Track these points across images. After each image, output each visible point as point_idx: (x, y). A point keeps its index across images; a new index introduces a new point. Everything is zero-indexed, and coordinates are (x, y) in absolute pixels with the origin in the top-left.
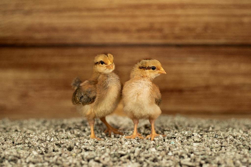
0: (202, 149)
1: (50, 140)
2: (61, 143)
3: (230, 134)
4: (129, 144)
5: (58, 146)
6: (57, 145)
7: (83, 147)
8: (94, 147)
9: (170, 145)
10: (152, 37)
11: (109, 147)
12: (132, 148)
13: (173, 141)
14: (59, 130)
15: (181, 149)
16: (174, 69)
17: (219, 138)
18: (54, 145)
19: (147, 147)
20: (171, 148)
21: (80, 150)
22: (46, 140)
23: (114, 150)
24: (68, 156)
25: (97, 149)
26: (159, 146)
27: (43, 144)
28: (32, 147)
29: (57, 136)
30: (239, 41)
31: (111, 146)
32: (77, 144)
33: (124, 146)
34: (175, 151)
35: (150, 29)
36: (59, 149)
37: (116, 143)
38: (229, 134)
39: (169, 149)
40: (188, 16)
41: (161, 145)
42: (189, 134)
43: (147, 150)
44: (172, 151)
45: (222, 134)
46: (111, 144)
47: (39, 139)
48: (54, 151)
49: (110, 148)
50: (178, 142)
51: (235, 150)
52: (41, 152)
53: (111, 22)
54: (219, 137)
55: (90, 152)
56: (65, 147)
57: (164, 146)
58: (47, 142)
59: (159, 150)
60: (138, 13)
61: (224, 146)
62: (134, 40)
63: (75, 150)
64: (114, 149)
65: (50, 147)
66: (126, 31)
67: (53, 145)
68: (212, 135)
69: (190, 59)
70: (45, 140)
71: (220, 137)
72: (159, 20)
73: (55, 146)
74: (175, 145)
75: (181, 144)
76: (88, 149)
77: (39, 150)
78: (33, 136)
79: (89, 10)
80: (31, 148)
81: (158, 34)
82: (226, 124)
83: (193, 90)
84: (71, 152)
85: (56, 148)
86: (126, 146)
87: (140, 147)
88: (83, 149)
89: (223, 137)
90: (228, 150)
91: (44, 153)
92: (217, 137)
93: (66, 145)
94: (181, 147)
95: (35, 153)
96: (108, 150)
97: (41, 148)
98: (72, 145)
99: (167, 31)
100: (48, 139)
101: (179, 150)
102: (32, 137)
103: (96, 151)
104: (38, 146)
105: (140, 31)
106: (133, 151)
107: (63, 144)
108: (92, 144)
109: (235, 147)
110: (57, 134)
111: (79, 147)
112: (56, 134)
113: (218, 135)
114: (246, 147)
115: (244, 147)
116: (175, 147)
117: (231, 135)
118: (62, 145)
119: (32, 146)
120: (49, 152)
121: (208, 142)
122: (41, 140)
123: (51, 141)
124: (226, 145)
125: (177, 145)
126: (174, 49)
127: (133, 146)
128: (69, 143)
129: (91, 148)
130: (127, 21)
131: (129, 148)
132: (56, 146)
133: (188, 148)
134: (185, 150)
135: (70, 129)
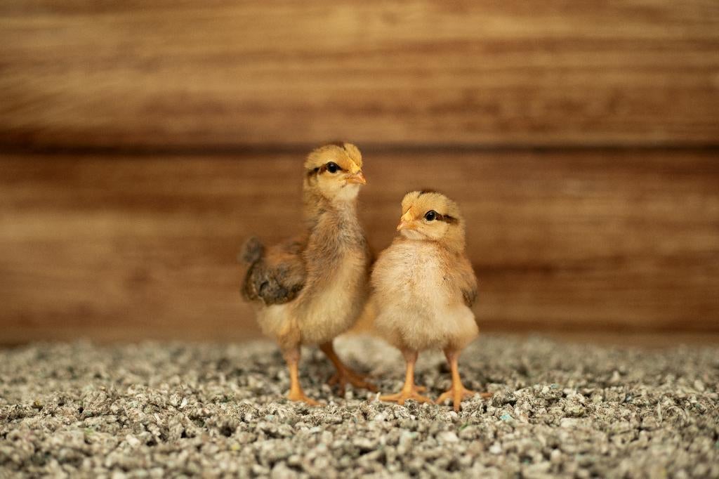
0: (583, 436)
1: (179, 405)
2: (205, 415)
3: (667, 392)
4: (386, 420)
5: (196, 421)
6: (192, 418)
7: (262, 425)
8: (290, 427)
9: (498, 423)
10: (471, 128)
11: (332, 426)
12: (394, 429)
13: (506, 414)
14: (209, 375)
15: (526, 436)
16: (530, 210)
17: (635, 405)
18: (187, 418)
19: (434, 428)
20: (499, 433)
21: (252, 436)
22: (168, 404)
23: (345, 437)
24: (218, 452)
25: (298, 434)
26: (466, 426)
27: (157, 416)
28: (127, 425)
29: (200, 395)
30: (702, 137)
31: (337, 423)
32: (248, 417)
33: (371, 426)
34: (508, 440)
35: (466, 105)
36: (199, 431)
37: (353, 416)
38: (663, 393)
39: (496, 435)
40: (565, 70)
41: (475, 423)
42: (552, 393)
43: (434, 436)
44: (501, 442)
45: (643, 393)
46: (338, 418)
47: (149, 402)
48: (184, 435)
49: (334, 431)
50: (520, 414)
51: (677, 439)
52: (149, 439)
53: (362, 87)
54: (634, 401)
55: (278, 441)
56: (214, 425)
57: (481, 426)
58: (171, 409)
59: (465, 439)
60: (433, 63)
61: (647, 429)
62: (421, 134)
63: (239, 435)
64: (343, 432)
65: (175, 424)
66: (403, 111)
67: (184, 419)
68: (616, 396)
69: (573, 186)
70: (165, 405)
71: (639, 400)
72: (488, 82)
73: (187, 423)
74: (510, 424)
75: (530, 421)
76: (273, 431)
77: (144, 433)
78: (135, 392)
79: (307, 56)
80: (125, 426)
81: (487, 120)
82: (662, 364)
83: (580, 268)
84: (230, 440)
85: (192, 427)
86: (377, 426)
87: (414, 429)
88: (262, 433)
89: (647, 402)
90: (656, 440)
91: (158, 440)
92: (632, 401)
93: (214, 419)
94: (526, 431)
95: (133, 441)
96: (326, 436)
97: (151, 428)
98: (233, 421)
99: (509, 109)
100: (175, 402)
101: (519, 439)
102: (132, 395)
103: (295, 439)
104: (142, 422)
105: (438, 110)
106: (394, 439)
107: (209, 416)
108: (285, 418)
109: (675, 432)
110: (201, 387)
111: (251, 426)
112: (197, 386)
113: (633, 394)
114: (705, 430)
115: (701, 433)
116: (511, 429)
117: (669, 396)
118: (207, 421)
119: (128, 422)
120: (171, 438)
121: (602, 416)
122: (153, 404)
123: (181, 407)
124: (653, 426)
125: (516, 423)
126: (528, 159)
127: (398, 426)
128: (228, 413)
129: (283, 429)
130: (404, 86)
131: (386, 431)
132: (190, 423)
133: (544, 434)
134: (538, 440)
135: (239, 372)
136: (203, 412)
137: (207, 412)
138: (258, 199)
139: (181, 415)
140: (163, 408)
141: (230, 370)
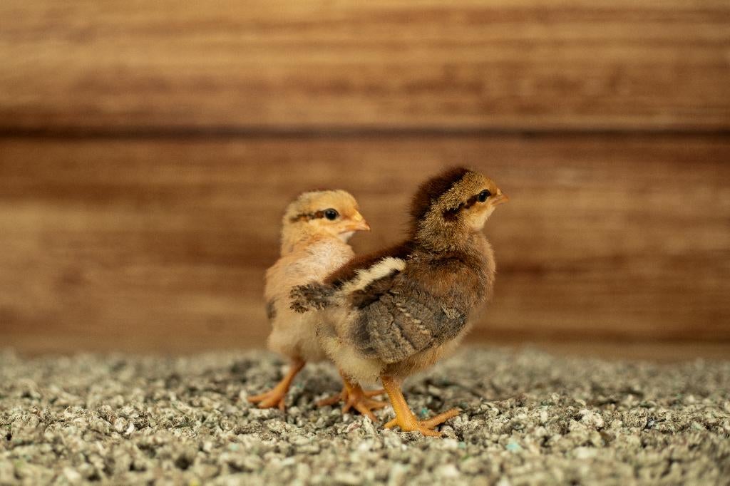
0: (605, 470)
1: (125, 431)
2: (156, 443)
4: (372, 450)
5: (146, 451)
6: (142, 447)
7: (224, 457)
8: (258, 459)
9: (504, 454)
10: (452, 109)
11: (309, 457)
12: (382, 462)
13: (514, 443)
14: (158, 395)
15: (539, 470)
18: (136, 448)
19: (430, 460)
20: (506, 466)
21: (213, 470)
22: (112, 430)
23: (324, 470)
25: (269, 466)
26: (466, 458)
27: (99, 445)
28: (65, 455)
29: (149, 418)
31: (313, 454)
32: (208, 446)
33: (354, 458)
34: (518, 475)
35: (445, 83)
36: (150, 463)
37: (332, 446)
39: (502, 469)
41: (476, 456)
43: (431, 469)
44: (510, 477)
46: (315, 448)
47: (89, 427)
48: (132, 468)
49: (310, 463)
50: (530, 444)
52: (90, 473)
53: (327, 61)
55: (244, 476)
56: (167, 456)
57: (484, 457)
58: (116, 436)
59: (467, 473)
60: (407, 34)
62: (395, 118)
63: (198, 468)
64: (322, 465)
65: (122, 455)
66: (373, 90)
67: (132, 449)
70: (108, 431)
72: (472, 56)
73: (135, 453)
74: (519, 455)
76: (239, 463)
77: (85, 466)
78: (72, 416)
79: (264, 26)
80: (61, 457)
81: (469, 100)
84: (188, 474)
85: (141, 459)
86: (362, 458)
87: (406, 462)
88: (225, 467)
91: (101, 474)
93: (167, 449)
94: (538, 464)
95: (71, 475)
96: (303, 470)
97: (93, 459)
98: (191, 451)
99: (495, 88)
100: (119, 427)
101: (531, 473)
102: (69, 419)
103: (264, 473)
104: (82, 452)
105: (414, 88)
106: (383, 473)
107: (162, 445)
108: (252, 448)
110: (149, 409)
111: (212, 457)
112: (146, 409)
113: (656, 419)
116: (519, 462)
118: (159, 451)
119: (65, 452)
120: (116, 471)
122: (94, 430)
123: (127, 433)
125: (526, 454)
127: (385, 457)
128: (183, 441)
129: (251, 461)
130: (375, 60)
131: (372, 464)
132: (139, 454)
133: (561, 468)
135: (193, 391)
136: (154, 440)
137: (159, 440)
138: (207, 190)
139: (128, 444)
140: (106, 434)
141: (181, 388)
